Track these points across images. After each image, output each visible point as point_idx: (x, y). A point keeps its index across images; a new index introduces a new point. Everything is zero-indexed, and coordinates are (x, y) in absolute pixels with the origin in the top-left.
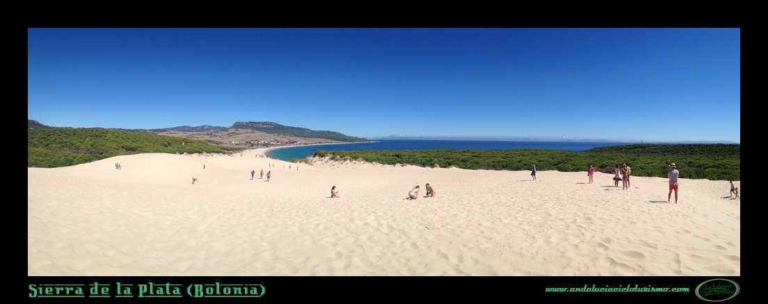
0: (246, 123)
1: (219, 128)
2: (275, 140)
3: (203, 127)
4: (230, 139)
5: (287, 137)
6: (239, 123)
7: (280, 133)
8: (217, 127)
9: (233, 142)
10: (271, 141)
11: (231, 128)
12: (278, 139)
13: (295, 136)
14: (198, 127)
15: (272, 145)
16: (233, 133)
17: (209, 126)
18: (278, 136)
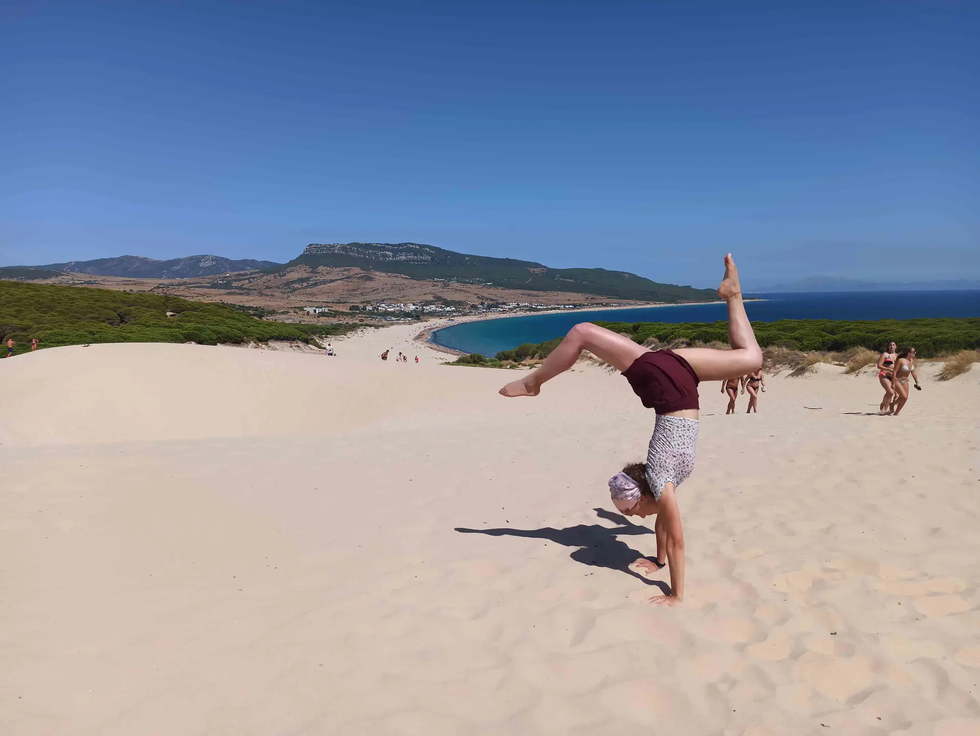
0: (343, 248)
1: (253, 263)
2: (438, 299)
3: (197, 260)
4: (296, 300)
5: (474, 289)
6: (318, 247)
7: (449, 277)
8: (245, 263)
9: (311, 310)
10: (428, 303)
11: (293, 264)
12: (449, 296)
13: (497, 284)
14: (176, 262)
15: (432, 314)
16: (301, 280)
17: (217, 259)
18: (446, 285)
